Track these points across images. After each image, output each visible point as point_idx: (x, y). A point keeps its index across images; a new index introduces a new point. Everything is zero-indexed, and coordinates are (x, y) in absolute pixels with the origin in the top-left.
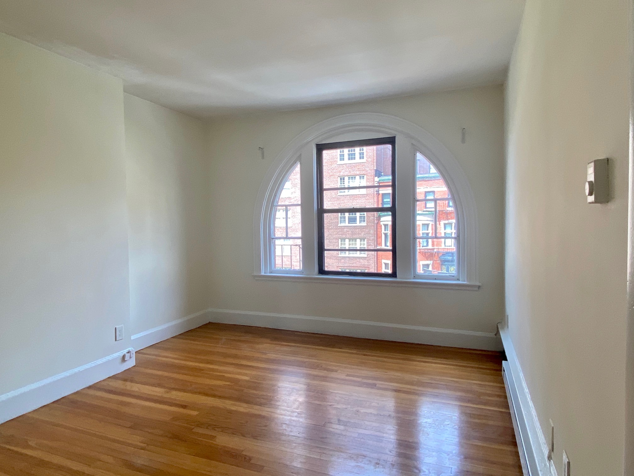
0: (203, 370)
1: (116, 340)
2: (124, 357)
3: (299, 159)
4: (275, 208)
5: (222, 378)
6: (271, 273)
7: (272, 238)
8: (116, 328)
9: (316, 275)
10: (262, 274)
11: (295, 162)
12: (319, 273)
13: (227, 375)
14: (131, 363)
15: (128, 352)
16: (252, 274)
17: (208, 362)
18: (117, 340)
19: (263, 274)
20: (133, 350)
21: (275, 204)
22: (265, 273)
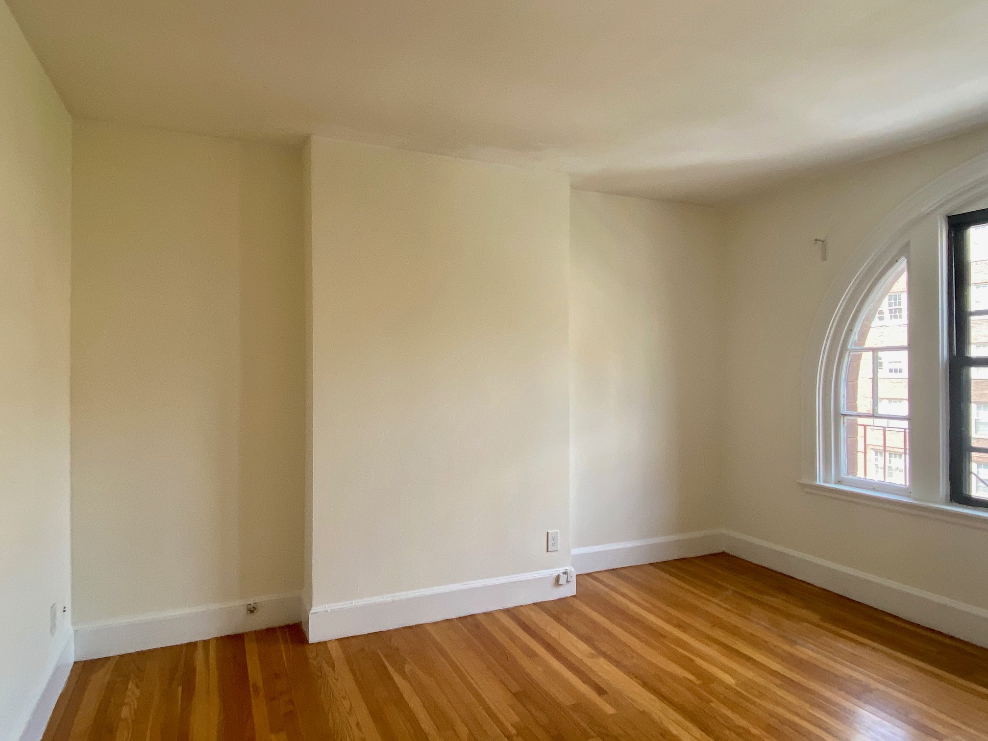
0: (664, 637)
1: (547, 551)
2: (558, 578)
3: (905, 250)
4: (849, 355)
5: (686, 663)
6: (839, 482)
7: (842, 414)
8: (548, 533)
9: (943, 504)
10: (818, 483)
11: (895, 260)
12: (951, 500)
13: (698, 661)
14: (569, 590)
15: (565, 573)
16: (798, 481)
17: (680, 626)
18: (549, 550)
19: (820, 482)
20: (573, 572)
21: (849, 347)
22: (825, 482)
